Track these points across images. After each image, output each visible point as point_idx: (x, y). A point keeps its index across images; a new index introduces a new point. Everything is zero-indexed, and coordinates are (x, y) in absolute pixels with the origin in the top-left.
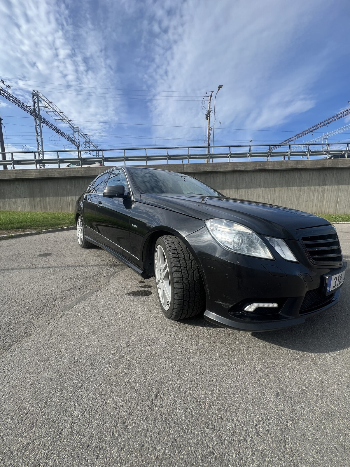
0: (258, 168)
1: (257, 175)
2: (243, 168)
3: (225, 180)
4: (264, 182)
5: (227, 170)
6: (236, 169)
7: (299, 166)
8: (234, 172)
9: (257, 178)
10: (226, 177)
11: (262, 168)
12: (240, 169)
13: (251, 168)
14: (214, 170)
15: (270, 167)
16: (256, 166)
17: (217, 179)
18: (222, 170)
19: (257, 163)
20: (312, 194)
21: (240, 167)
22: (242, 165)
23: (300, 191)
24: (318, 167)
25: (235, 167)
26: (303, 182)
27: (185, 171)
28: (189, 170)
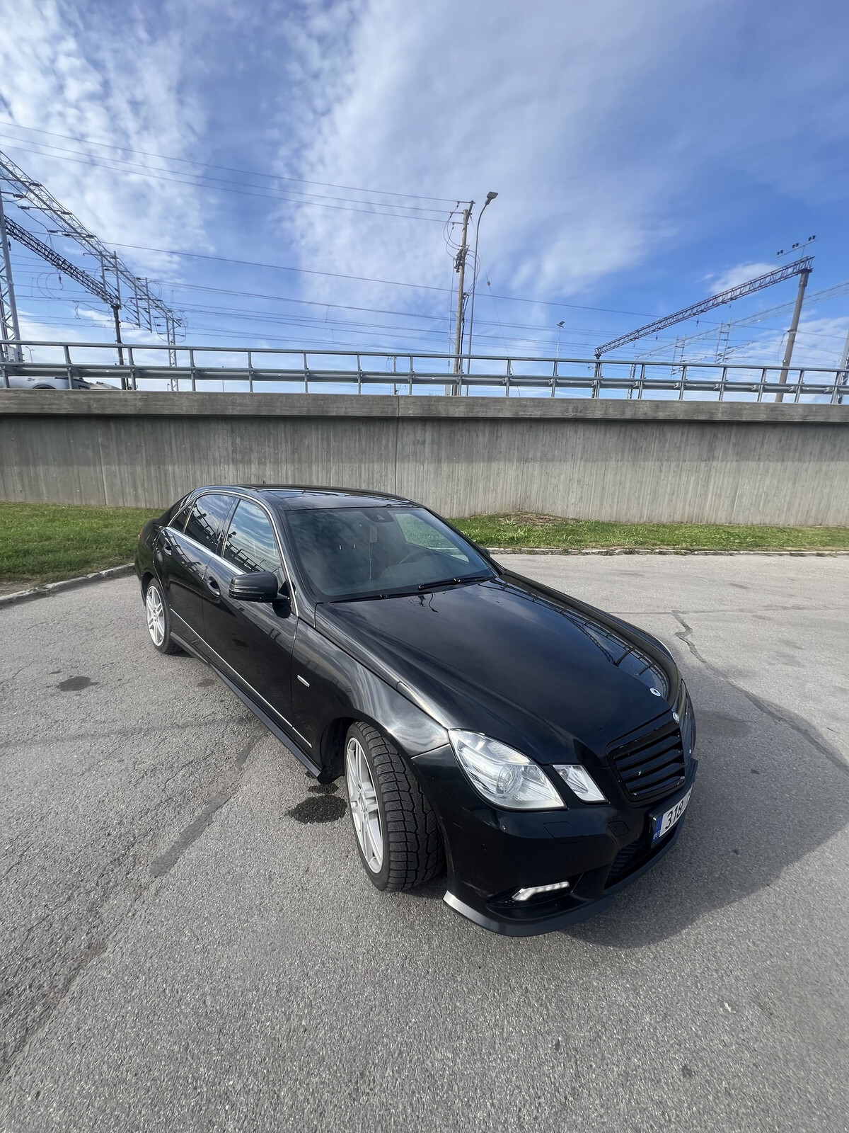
0: (570, 414)
1: (569, 431)
2: (537, 413)
3: (497, 439)
4: (584, 447)
5: (501, 415)
6: (521, 414)
7: (661, 415)
8: (515, 421)
9: (568, 437)
10: (497, 432)
11: (579, 415)
12: (531, 415)
13: (554, 414)
14: (471, 415)
15: (598, 414)
16: (567, 410)
17: (477, 435)
18: (490, 414)
19: (570, 403)
20: (684, 478)
21: (530, 409)
22: (535, 406)
23: (661, 471)
24: (700, 418)
25: (520, 409)
26: (668, 451)
27: (402, 412)
28: (411, 412)
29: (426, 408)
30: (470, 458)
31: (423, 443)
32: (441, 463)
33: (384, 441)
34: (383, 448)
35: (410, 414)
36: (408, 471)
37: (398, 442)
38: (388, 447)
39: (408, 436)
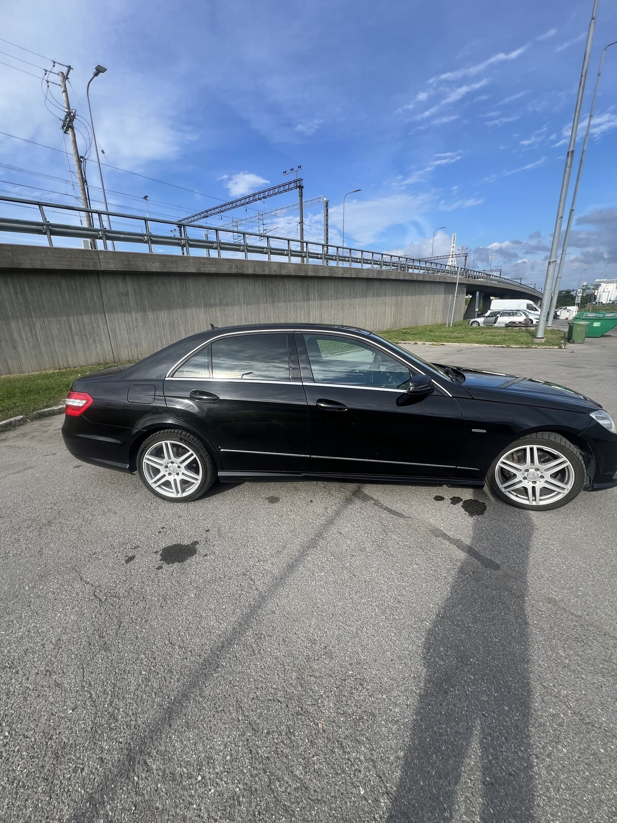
0: (234, 271)
1: (232, 282)
2: (213, 270)
3: (187, 290)
4: (244, 295)
5: (188, 270)
6: (203, 270)
9: (234, 287)
10: (186, 284)
11: (240, 271)
12: (209, 271)
13: (224, 270)
14: (165, 270)
15: (250, 271)
16: (231, 268)
17: (171, 287)
18: (181, 270)
19: (232, 262)
21: (208, 266)
22: (211, 264)
25: (201, 266)
27: (103, 267)
28: (112, 267)
29: (126, 263)
30: (170, 307)
31: (127, 295)
32: (146, 312)
33: (88, 294)
34: (89, 301)
35: (112, 268)
36: (118, 321)
37: (103, 295)
38: (94, 299)
39: (112, 288)
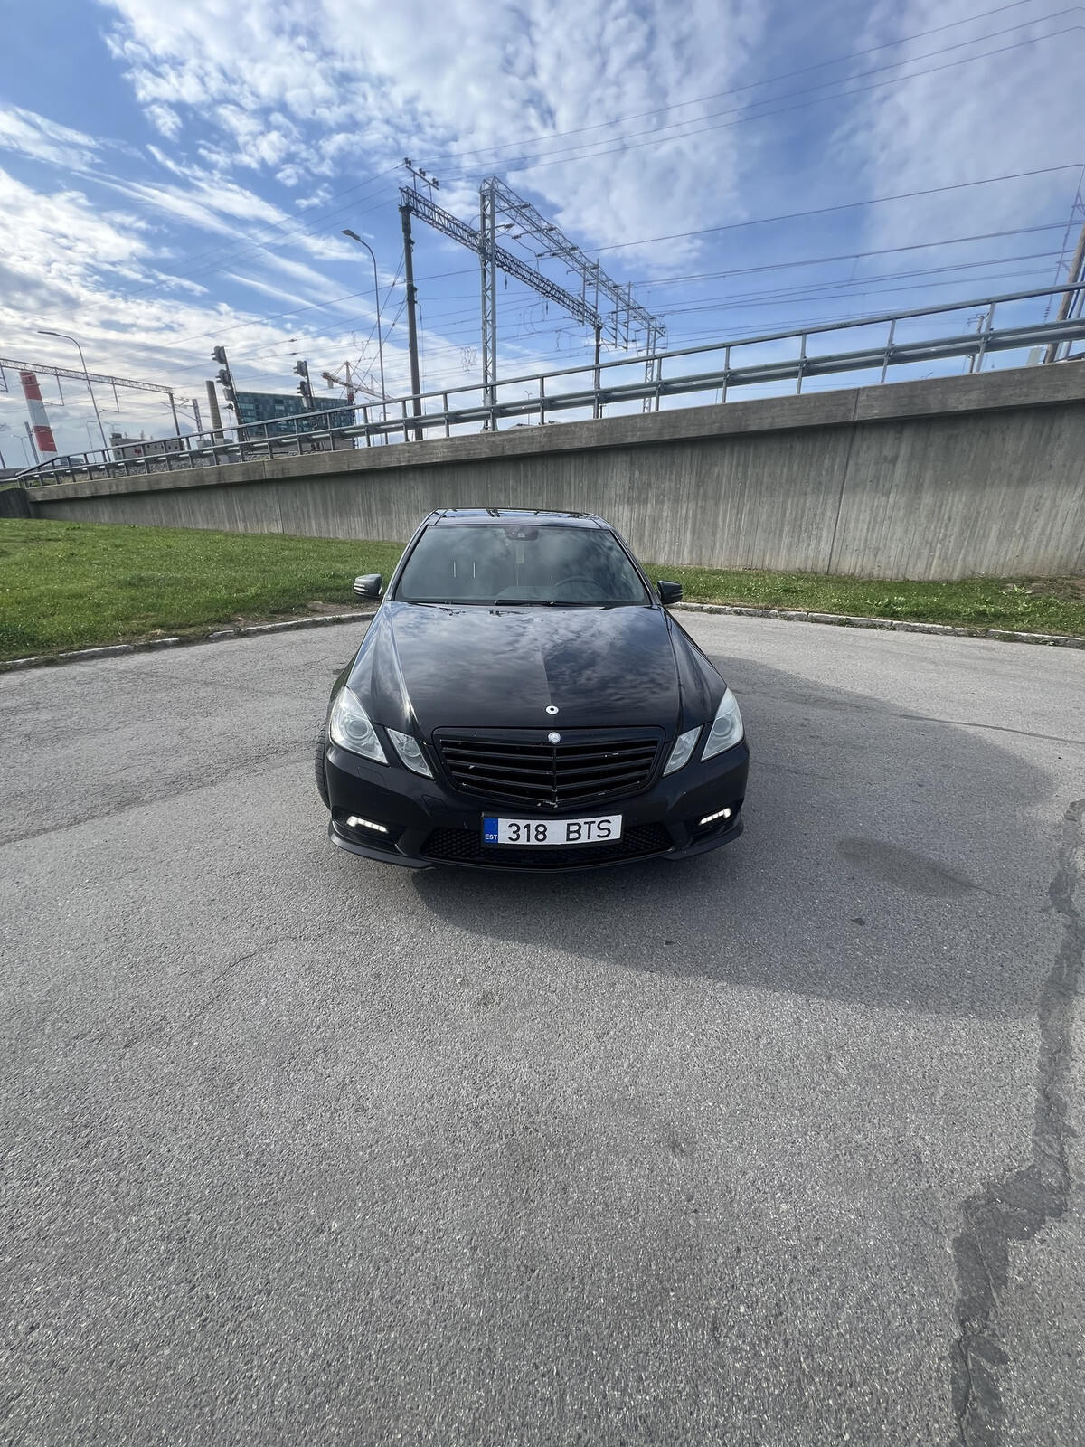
27: (860, 414)
29: (905, 401)
30: (981, 480)
31: (894, 461)
32: (921, 491)
33: (827, 463)
34: (824, 473)
35: (876, 414)
36: (860, 506)
37: (851, 462)
38: (833, 469)
39: (868, 451)
